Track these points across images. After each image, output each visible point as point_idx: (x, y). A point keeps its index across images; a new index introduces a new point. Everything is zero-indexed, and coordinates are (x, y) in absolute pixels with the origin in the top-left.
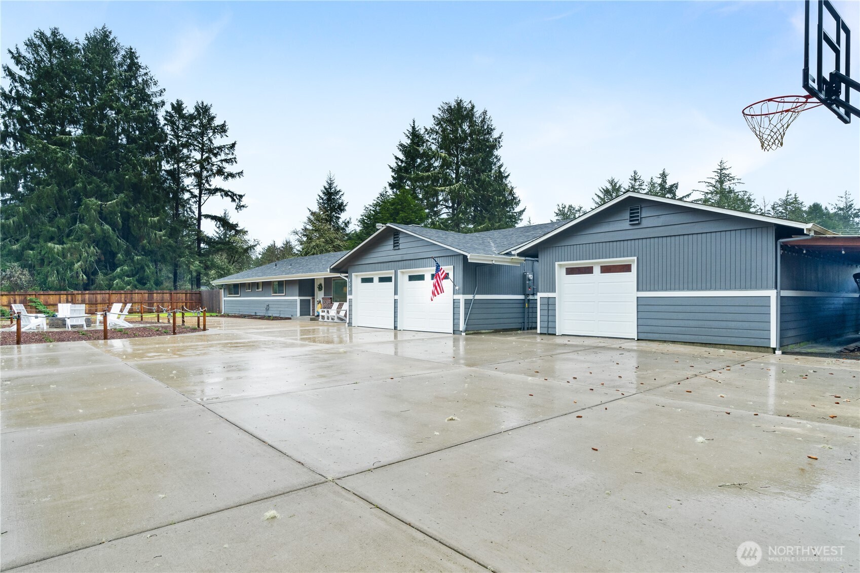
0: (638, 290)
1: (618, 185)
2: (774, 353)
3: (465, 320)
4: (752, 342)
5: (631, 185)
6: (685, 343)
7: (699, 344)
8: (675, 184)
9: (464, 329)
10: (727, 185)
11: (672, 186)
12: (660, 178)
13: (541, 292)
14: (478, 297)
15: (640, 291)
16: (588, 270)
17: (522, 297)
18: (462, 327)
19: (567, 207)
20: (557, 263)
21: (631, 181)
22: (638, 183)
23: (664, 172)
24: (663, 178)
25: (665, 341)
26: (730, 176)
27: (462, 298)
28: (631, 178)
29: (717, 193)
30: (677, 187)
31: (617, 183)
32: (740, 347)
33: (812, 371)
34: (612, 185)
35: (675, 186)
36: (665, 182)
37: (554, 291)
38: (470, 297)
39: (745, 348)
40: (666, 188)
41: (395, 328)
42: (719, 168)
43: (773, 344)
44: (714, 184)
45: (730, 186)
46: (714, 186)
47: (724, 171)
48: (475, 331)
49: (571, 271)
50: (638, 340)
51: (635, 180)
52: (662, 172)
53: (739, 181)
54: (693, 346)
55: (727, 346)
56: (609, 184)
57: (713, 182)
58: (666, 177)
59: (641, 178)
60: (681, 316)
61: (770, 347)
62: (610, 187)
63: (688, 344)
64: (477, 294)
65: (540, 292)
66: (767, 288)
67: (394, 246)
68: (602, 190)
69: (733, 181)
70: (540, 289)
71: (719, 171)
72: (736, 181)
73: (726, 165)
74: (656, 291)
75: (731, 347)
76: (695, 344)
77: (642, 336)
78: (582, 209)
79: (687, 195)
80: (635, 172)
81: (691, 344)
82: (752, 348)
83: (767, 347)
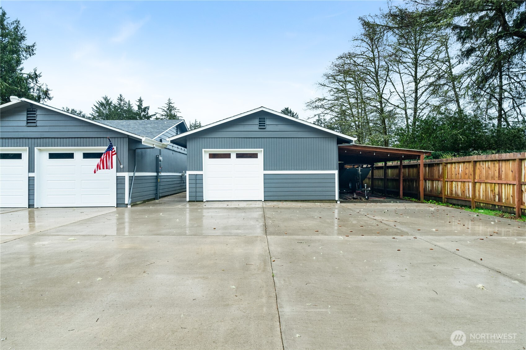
0: (264, 170)
1: (110, 101)
2: (337, 203)
3: (130, 194)
4: (327, 198)
5: (118, 103)
6: (292, 201)
7: (300, 201)
8: (147, 107)
9: (130, 202)
10: (173, 112)
11: (146, 108)
12: (138, 102)
13: (190, 170)
14: (137, 174)
15: (265, 170)
16: (228, 156)
17: (155, 174)
18: (127, 201)
19: (70, 110)
20: (203, 150)
21: (118, 101)
22: (122, 103)
23: (140, 99)
24: (140, 102)
25: (281, 201)
26: (174, 107)
27: (127, 175)
28: (118, 99)
29: (168, 116)
30: (148, 109)
31: (109, 100)
32: (321, 201)
33: (387, 211)
34: (106, 101)
35: (147, 108)
36: (141, 105)
37: (201, 169)
38: (132, 174)
39: (324, 201)
40: (142, 109)
41: (31, 206)
42: (168, 102)
43: (337, 198)
44: (166, 110)
45: (175, 113)
46: (166, 112)
47: (171, 104)
48: (134, 203)
49: (213, 156)
50: (264, 201)
51: (121, 100)
52: (139, 99)
53: (178, 111)
54: (297, 202)
55: (314, 201)
56: (104, 100)
57: (166, 109)
58: (142, 102)
59: (124, 100)
60: (290, 185)
61: (335, 200)
62: (104, 102)
63: (294, 201)
64: (137, 171)
65: (188, 171)
66: (333, 169)
67: (28, 123)
68: (99, 103)
69: (175, 111)
70: (188, 168)
71: (169, 104)
72: (177, 111)
73: (172, 101)
74: (276, 170)
75: (317, 201)
76: (298, 201)
77: (267, 198)
78: (82, 113)
79: (154, 115)
80: (121, 95)
81: (296, 201)
82: (327, 201)
83: (334, 200)
